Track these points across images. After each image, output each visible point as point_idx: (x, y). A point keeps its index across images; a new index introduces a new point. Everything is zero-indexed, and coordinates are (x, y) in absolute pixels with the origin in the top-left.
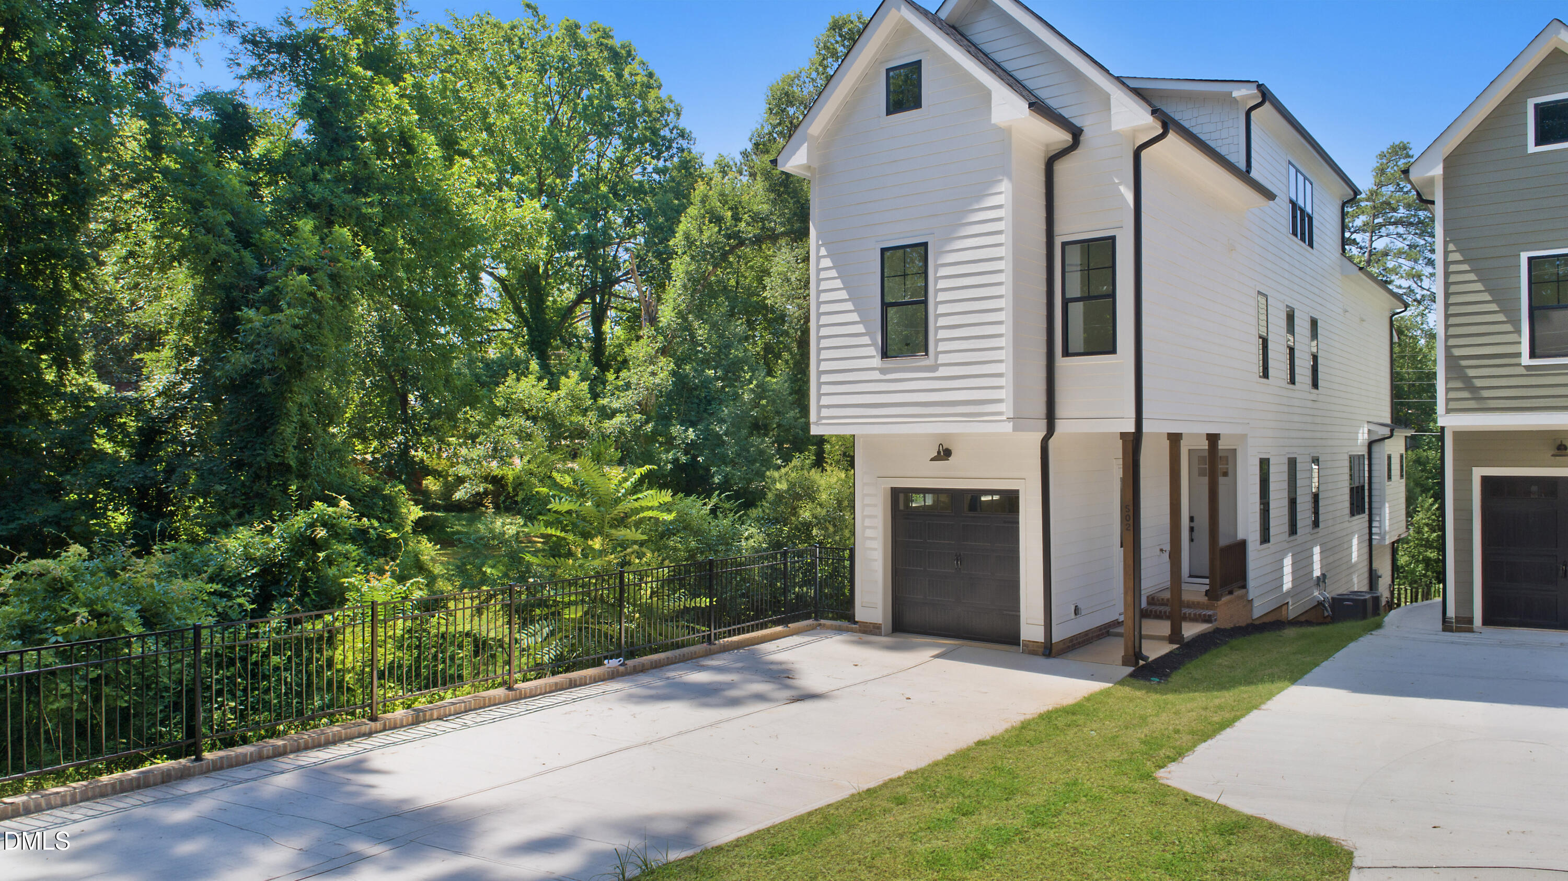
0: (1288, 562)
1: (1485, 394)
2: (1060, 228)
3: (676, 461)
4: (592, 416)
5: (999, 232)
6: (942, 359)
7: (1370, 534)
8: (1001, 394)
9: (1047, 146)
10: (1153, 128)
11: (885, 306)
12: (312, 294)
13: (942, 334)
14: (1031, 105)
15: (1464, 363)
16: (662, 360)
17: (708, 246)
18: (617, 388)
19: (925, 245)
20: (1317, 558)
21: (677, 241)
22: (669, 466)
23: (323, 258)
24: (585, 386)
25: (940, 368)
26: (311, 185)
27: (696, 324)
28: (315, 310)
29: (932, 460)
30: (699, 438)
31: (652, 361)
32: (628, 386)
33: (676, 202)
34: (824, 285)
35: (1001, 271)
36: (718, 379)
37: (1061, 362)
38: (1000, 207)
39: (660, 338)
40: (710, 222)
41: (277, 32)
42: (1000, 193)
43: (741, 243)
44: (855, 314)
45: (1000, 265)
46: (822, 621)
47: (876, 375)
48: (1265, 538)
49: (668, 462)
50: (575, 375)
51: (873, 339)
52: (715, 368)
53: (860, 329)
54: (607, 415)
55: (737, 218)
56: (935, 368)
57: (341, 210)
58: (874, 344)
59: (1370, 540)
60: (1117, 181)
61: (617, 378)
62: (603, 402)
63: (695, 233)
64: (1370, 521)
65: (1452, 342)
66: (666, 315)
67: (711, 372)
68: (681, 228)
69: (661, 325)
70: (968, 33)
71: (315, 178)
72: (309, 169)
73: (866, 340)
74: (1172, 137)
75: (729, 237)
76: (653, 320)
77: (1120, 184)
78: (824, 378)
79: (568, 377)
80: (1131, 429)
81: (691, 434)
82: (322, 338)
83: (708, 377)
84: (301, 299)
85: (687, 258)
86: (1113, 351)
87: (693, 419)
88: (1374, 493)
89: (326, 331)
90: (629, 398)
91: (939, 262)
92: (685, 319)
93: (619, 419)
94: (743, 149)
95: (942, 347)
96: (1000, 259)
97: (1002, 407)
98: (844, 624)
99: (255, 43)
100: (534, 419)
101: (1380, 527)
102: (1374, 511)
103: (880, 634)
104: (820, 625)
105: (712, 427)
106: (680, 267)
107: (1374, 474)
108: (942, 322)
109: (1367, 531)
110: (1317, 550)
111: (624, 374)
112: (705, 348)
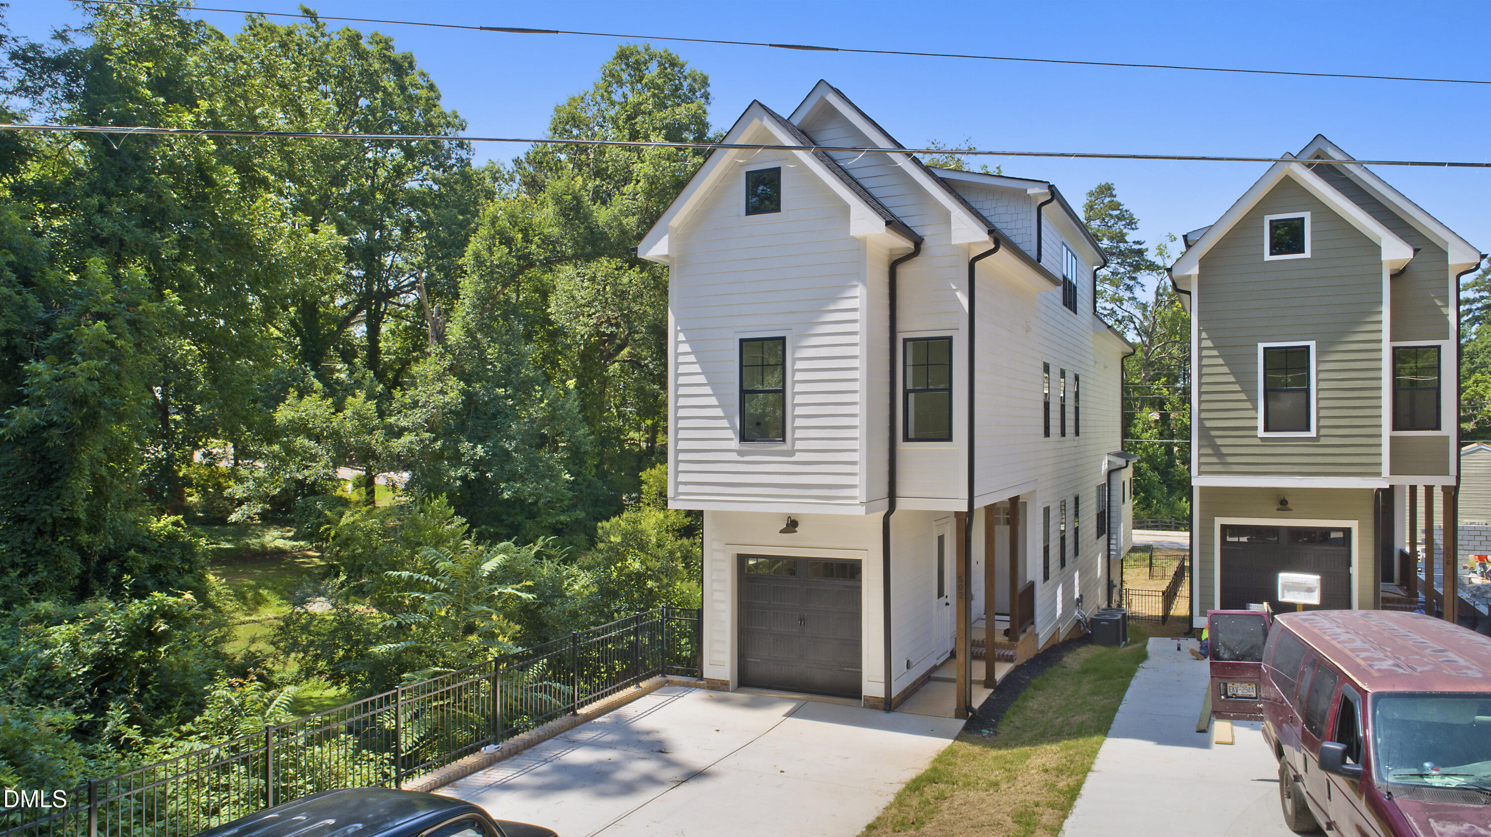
0: (1059, 592)
1: (1230, 459)
2: (901, 325)
3: (464, 478)
4: (379, 435)
5: (855, 333)
6: (799, 445)
7: (1109, 550)
8: (855, 480)
9: (891, 250)
10: (986, 242)
11: (743, 392)
12: (111, 344)
13: (799, 422)
14: (888, 223)
15: (1213, 433)
16: (452, 381)
17: (497, 266)
18: (404, 406)
19: (783, 339)
20: (1077, 582)
21: (467, 260)
22: (458, 483)
23: (119, 302)
24: (372, 405)
25: (797, 454)
26: (98, 218)
27: (485, 342)
28: (113, 360)
29: (782, 532)
30: (488, 455)
31: (440, 378)
32: (415, 404)
33: (461, 217)
34: (682, 369)
35: (855, 369)
36: (507, 397)
37: (904, 448)
38: (855, 310)
39: (449, 356)
40: (501, 243)
41: (53, 48)
42: (856, 297)
43: (531, 265)
44: (714, 398)
45: (856, 363)
46: (670, 677)
47: (734, 457)
48: (1046, 577)
49: (456, 479)
50: (361, 395)
51: (731, 422)
52: (505, 387)
53: (719, 412)
54: (394, 433)
55: (527, 240)
56: (792, 453)
57: (133, 245)
58: (732, 427)
59: (1109, 555)
60: (954, 287)
61: (404, 395)
62: (392, 420)
63: (485, 254)
64: (1109, 539)
65: (1204, 415)
66: (455, 333)
67: (501, 391)
68: (471, 248)
69: (449, 343)
70: (816, 139)
71: (101, 209)
72: (95, 201)
73: (725, 423)
74: (1002, 252)
75: (519, 258)
76: (441, 337)
77: (956, 290)
78: (682, 457)
79: (354, 396)
80: (965, 509)
81: (479, 449)
82: (122, 389)
83: (497, 397)
84: (97, 347)
85: (475, 277)
86: (949, 438)
87: (482, 435)
88: (1112, 514)
89: (127, 384)
90: (418, 416)
91: (797, 355)
92: (474, 338)
93: (407, 438)
94: (515, 157)
95: (799, 434)
96: (855, 357)
97: (856, 492)
98: (693, 680)
99: (26, 59)
100: (318, 439)
101: (1116, 544)
102: (1112, 531)
103: (728, 691)
104: (668, 681)
105: (502, 444)
106: (468, 286)
107: (1112, 498)
108: (799, 411)
109: (1106, 548)
110: (1077, 575)
111: (410, 393)
112: (495, 366)
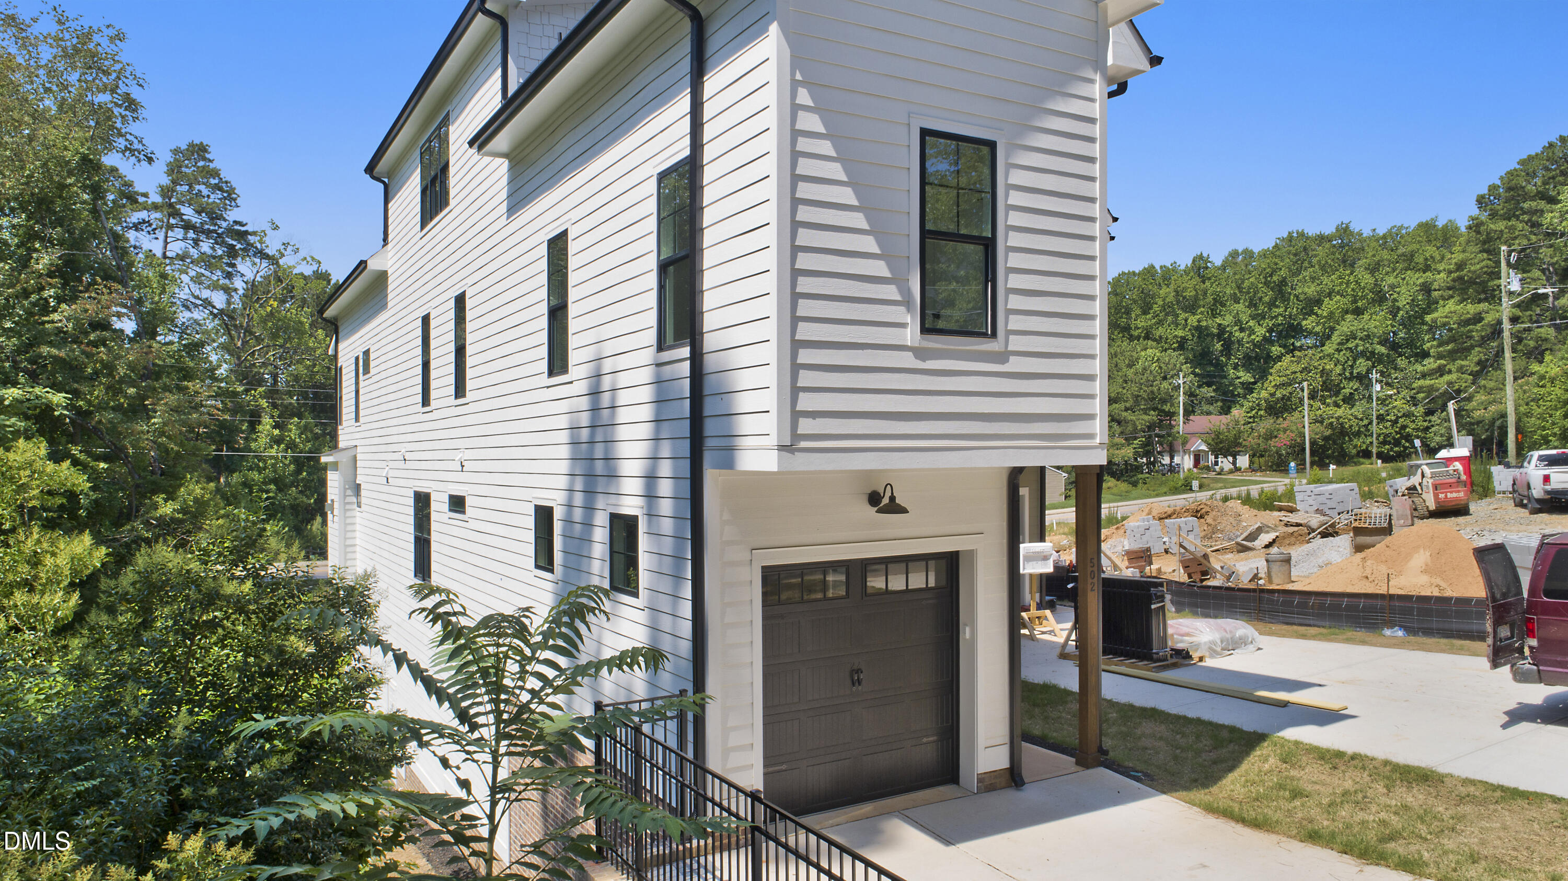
6: (1016, 343)
11: (926, 235)
19: (993, 146)
25: (1012, 358)
44: (871, 239)
47: (907, 360)
51: (905, 291)
53: (880, 268)
56: (1003, 357)
58: (907, 302)
73: (890, 291)
78: (803, 357)
95: (1015, 323)
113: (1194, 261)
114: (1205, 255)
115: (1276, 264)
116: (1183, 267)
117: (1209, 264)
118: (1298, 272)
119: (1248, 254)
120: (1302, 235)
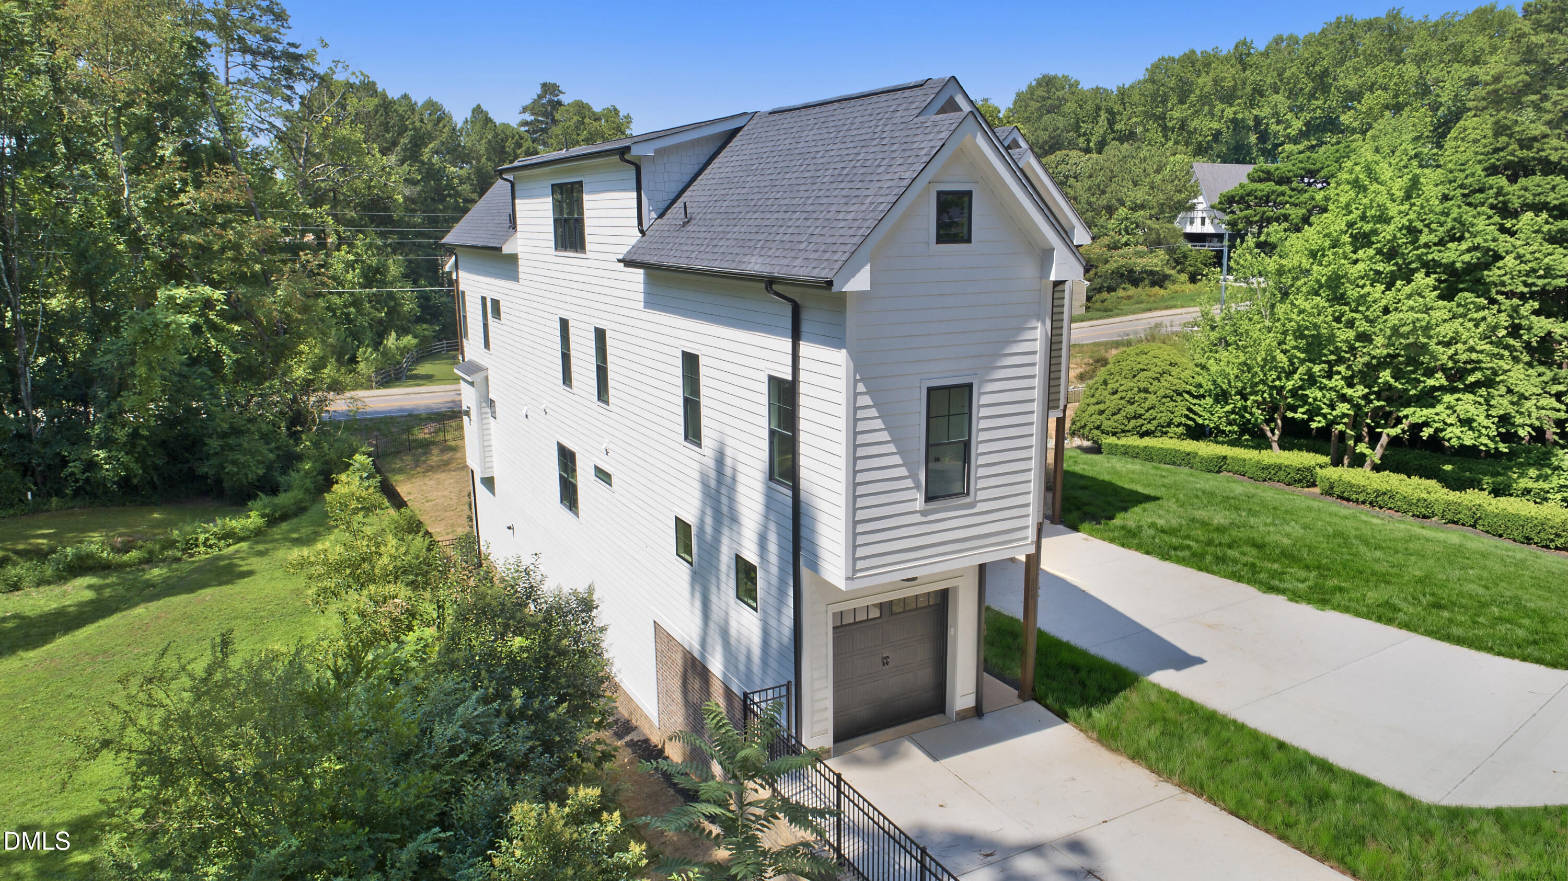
5: (1032, 377)
6: (981, 495)
8: (1028, 521)
11: (929, 446)
13: (981, 472)
19: (970, 386)
25: (979, 505)
34: (862, 426)
35: (1032, 412)
38: (1034, 353)
44: (898, 456)
45: (1032, 407)
47: (918, 518)
51: (917, 481)
56: (974, 504)
58: (917, 487)
73: (909, 483)
78: (863, 528)
91: (981, 403)
95: (981, 484)
96: (1033, 400)
97: (1028, 533)
103: (830, 757)
108: (980, 460)
113: (1237, 46)
114: (1248, 40)
115: (1320, 53)
116: (1224, 53)
117: (1252, 51)
118: (1342, 62)
119: (1294, 40)
120: (1350, 21)
